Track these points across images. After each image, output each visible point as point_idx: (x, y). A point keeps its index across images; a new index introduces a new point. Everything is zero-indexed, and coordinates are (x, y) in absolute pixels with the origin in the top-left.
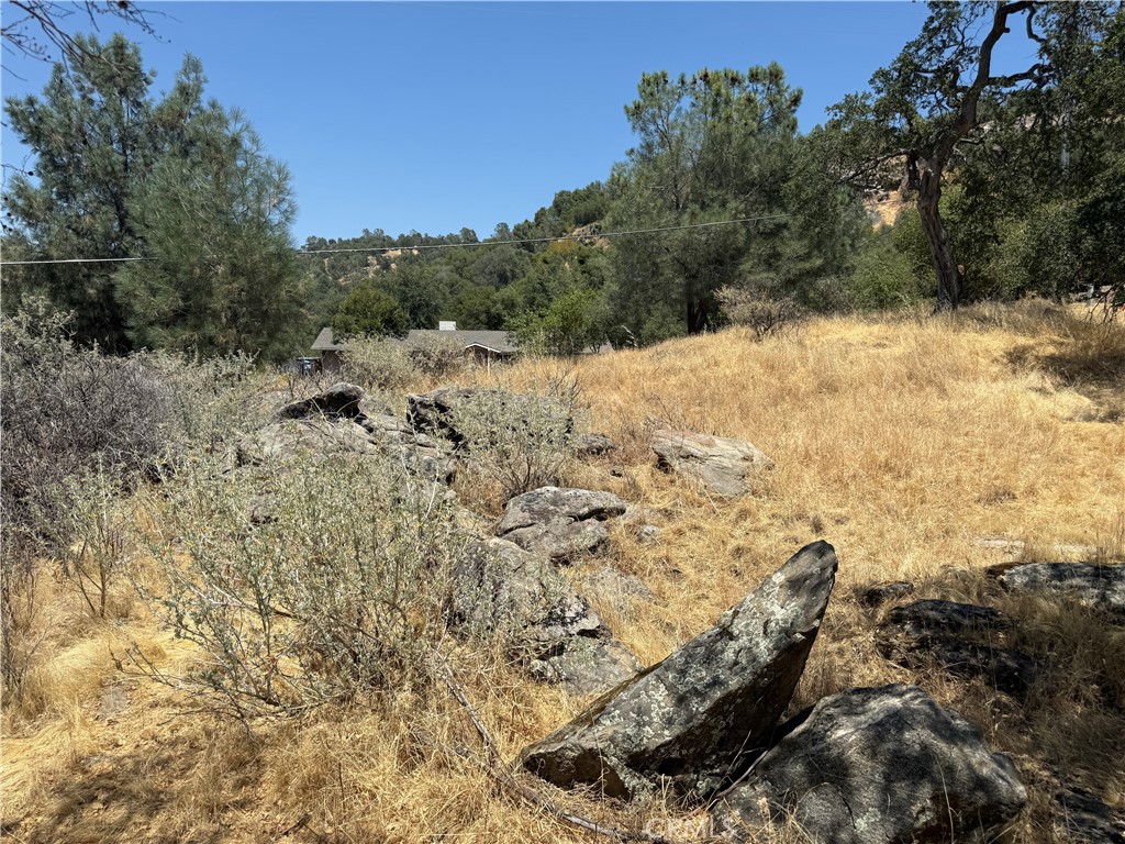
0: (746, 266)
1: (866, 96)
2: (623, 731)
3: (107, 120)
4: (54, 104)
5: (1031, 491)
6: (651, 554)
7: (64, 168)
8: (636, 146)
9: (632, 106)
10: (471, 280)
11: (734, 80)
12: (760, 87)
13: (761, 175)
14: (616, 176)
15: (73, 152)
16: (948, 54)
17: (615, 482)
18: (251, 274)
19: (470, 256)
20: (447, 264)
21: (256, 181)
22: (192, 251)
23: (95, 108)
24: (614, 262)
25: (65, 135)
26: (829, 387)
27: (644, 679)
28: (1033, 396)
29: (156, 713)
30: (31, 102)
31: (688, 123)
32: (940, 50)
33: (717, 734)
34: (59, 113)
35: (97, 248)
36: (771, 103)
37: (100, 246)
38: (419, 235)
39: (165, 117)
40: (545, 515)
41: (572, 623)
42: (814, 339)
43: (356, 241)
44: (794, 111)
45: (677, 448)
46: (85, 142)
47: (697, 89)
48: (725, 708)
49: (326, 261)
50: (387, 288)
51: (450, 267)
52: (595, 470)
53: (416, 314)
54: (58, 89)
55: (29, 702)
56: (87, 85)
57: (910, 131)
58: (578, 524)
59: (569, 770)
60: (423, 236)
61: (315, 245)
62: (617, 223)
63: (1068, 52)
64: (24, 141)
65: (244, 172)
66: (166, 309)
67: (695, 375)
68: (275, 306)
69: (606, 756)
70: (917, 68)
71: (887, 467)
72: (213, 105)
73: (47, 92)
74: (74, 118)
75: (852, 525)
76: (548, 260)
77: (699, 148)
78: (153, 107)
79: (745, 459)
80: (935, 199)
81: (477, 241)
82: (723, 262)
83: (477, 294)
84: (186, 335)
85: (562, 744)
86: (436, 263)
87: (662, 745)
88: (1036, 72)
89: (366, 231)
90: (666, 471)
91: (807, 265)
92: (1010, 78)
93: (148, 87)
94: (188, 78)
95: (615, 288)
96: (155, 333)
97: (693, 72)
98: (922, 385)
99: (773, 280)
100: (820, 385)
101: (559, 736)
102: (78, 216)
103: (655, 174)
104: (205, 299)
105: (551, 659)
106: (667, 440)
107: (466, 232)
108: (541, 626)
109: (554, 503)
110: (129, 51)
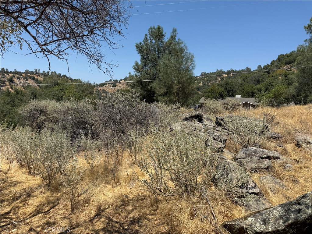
2: (254, 224)
3: (155, 46)
4: (145, 44)
6: (287, 173)
7: (145, 59)
9: (307, 26)
10: (248, 82)
14: (299, 48)
15: (148, 55)
17: (280, 149)
18: (182, 83)
19: (248, 76)
20: (241, 78)
21: (186, 59)
22: (169, 77)
23: (153, 44)
24: (297, 76)
25: (146, 51)
27: (265, 211)
29: (140, 188)
30: (140, 43)
34: (146, 46)
37: (151, 77)
38: (233, 70)
39: (167, 45)
40: (250, 156)
41: (250, 189)
43: (214, 73)
45: (304, 139)
46: (150, 52)
48: (293, 226)
49: (206, 78)
50: (221, 86)
51: (242, 79)
52: (273, 144)
53: (229, 93)
54: (146, 40)
55: (116, 180)
56: (152, 38)
58: (261, 160)
59: (236, 231)
60: (234, 70)
61: (203, 74)
62: (299, 64)
64: (138, 53)
65: (183, 57)
66: (163, 92)
68: (188, 91)
69: (248, 230)
72: (179, 40)
73: (143, 41)
74: (148, 47)
76: (274, 76)
78: (165, 42)
81: (251, 71)
83: (248, 87)
84: (166, 98)
85: (235, 223)
86: (238, 78)
87: (268, 232)
89: (218, 70)
90: (299, 147)
93: (165, 37)
94: (173, 34)
95: (297, 85)
96: (159, 98)
101: (235, 221)
102: (147, 70)
104: (171, 90)
105: (242, 199)
106: (300, 137)
107: (247, 68)
108: (239, 188)
109: (254, 152)
110: (161, 29)
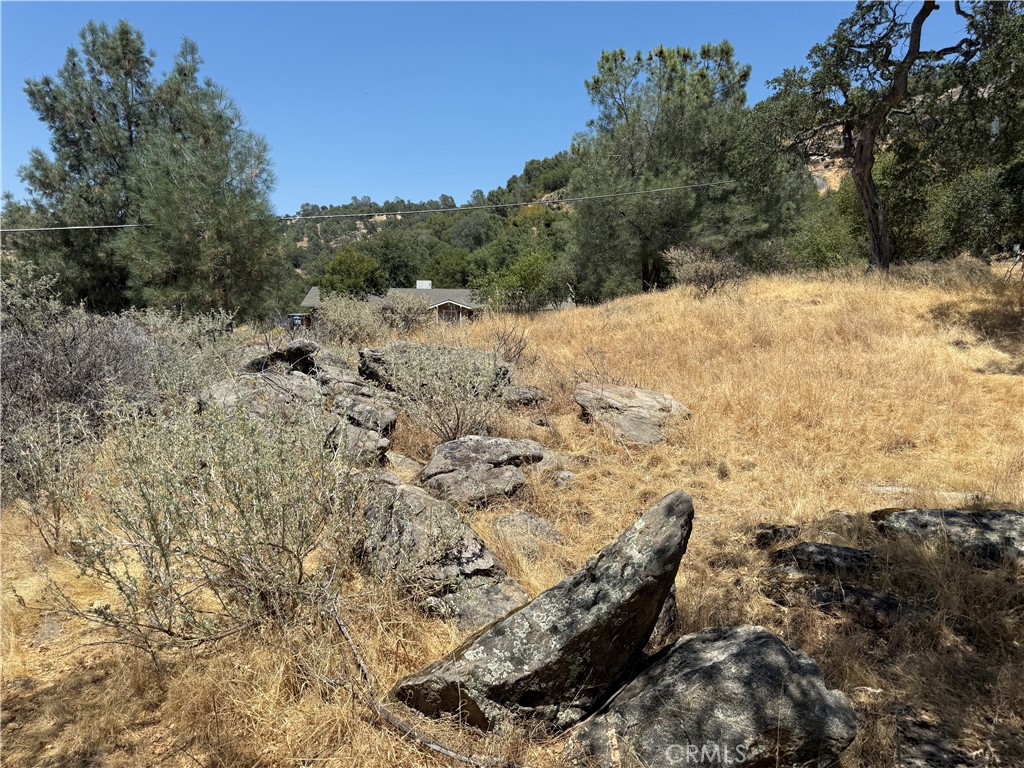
0: (696, 229)
1: (803, 71)
2: (484, 666)
3: (114, 98)
4: (67, 85)
5: (932, 440)
6: (563, 498)
7: (74, 143)
8: (596, 118)
9: (591, 81)
10: (448, 242)
11: (686, 57)
12: (712, 64)
13: (711, 144)
14: (577, 145)
15: (84, 128)
16: (880, 30)
17: (541, 431)
18: (233, 239)
19: (449, 220)
20: (428, 228)
21: (239, 153)
22: (181, 217)
23: (104, 87)
24: (575, 226)
25: (77, 112)
26: (763, 342)
27: (511, 618)
28: (951, 349)
29: (86, 640)
30: (47, 82)
31: (644, 98)
32: (872, 27)
33: (575, 670)
34: (72, 92)
35: (106, 216)
36: (722, 78)
37: (108, 213)
38: (402, 201)
39: (164, 96)
40: (466, 461)
41: (468, 562)
42: (754, 296)
43: (345, 207)
44: (743, 86)
45: (598, 399)
46: (94, 120)
47: (653, 65)
48: (582, 645)
49: (318, 225)
50: (371, 251)
51: (430, 231)
52: (523, 420)
53: (396, 274)
54: (72, 71)
56: (97, 67)
57: (846, 102)
58: (496, 470)
59: (435, 701)
60: (406, 203)
61: (309, 211)
62: (577, 189)
63: (994, 28)
64: (42, 119)
65: (228, 146)
66: (160, 271)
67: (640, 330)
68: (257, 267)
69: (467, 689)
70: (851, 43)
71: (799, 417)
72: (208, 84)
73: (61, 73)
74: (85, 98)
75: (756, 472)
76: (518, 223)
77: (653, 119)
78: (155, 87)
79: (662, 410)
80: (868, 166)
81: (455, 206)
82: (675, 226)
83: (454, 255)
84: (176, 294)
85: (428, 677)
86: (419, 227)
87: (521, 679)
88: (964, 46)
89: (355, 198)
90: (587, 422)
91: (754, 228)
92: (939, 53)
93: (151, 70)
94: (186, 61)
95: (575, 249)
96: (148, 293)
97: (649, 49)
98: (849, 340)
99: (722, 242)
100: (755, 340)
101: (429, 670)
102: (88, 186)
103: (612, 143)
104: (194, 262)
105: (446, 596)
106: (588, 393)
107: (445, 198)
108: (437, 566)
109: (476, 451)
110: (134, 36)
